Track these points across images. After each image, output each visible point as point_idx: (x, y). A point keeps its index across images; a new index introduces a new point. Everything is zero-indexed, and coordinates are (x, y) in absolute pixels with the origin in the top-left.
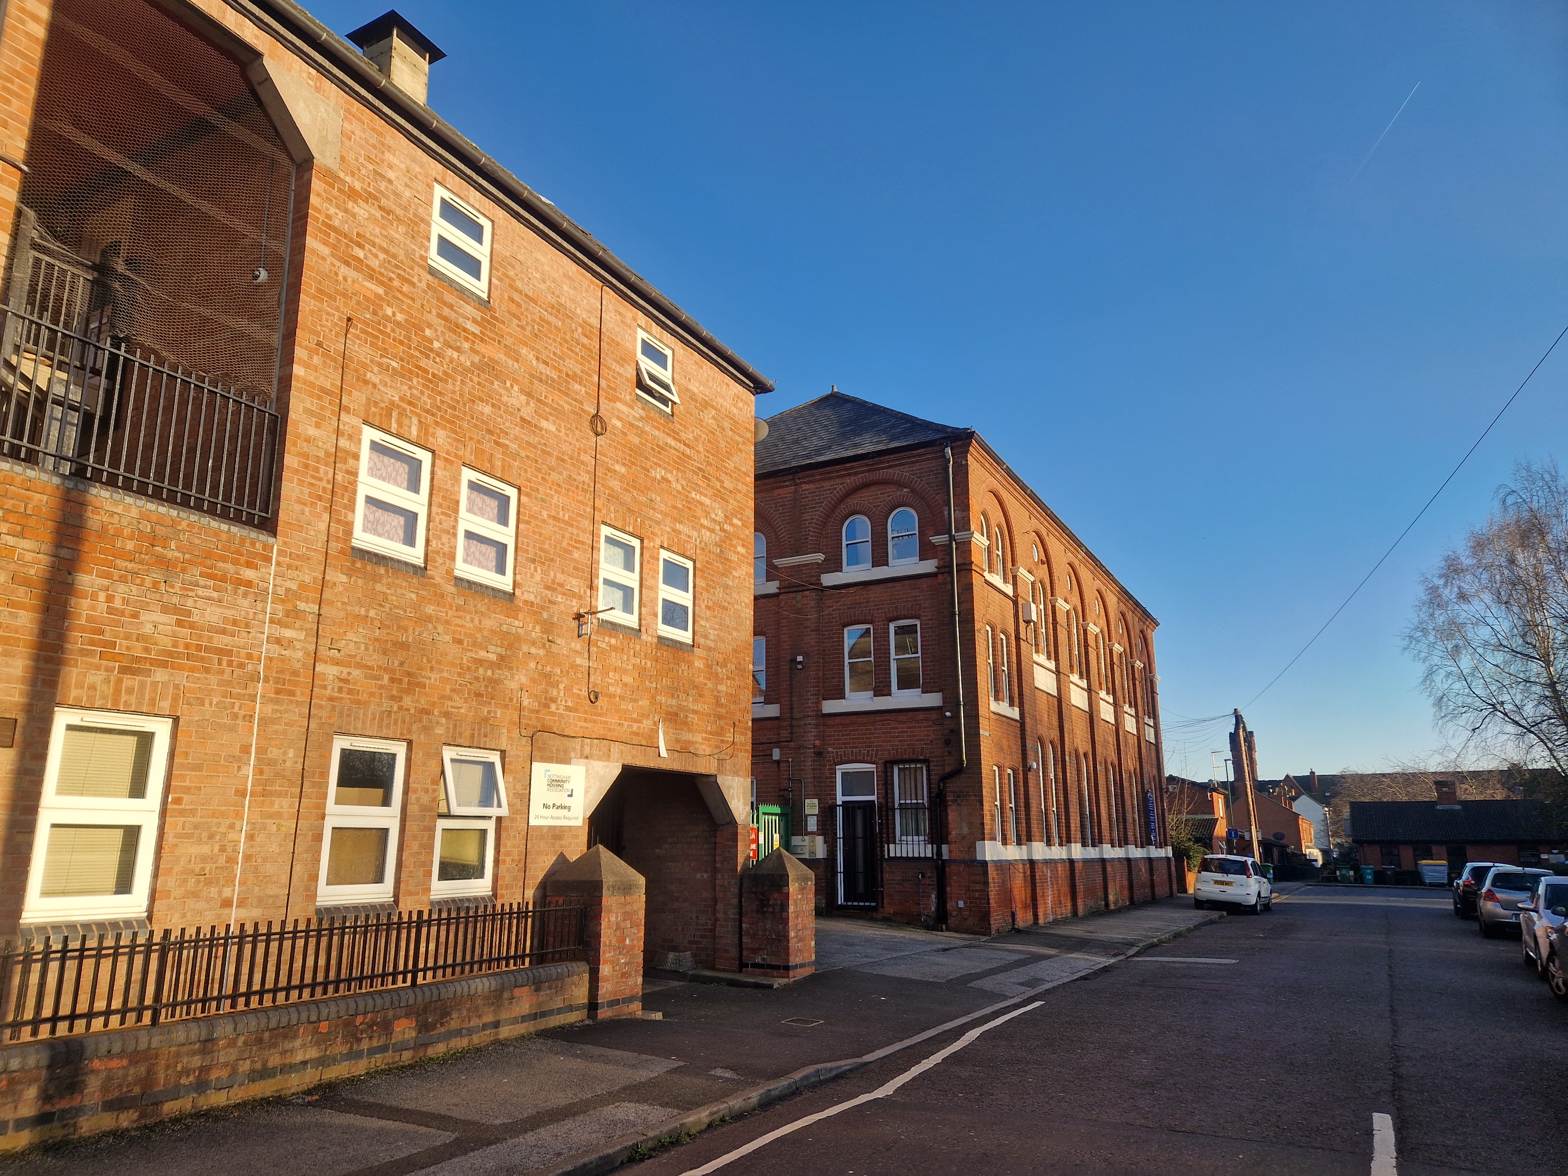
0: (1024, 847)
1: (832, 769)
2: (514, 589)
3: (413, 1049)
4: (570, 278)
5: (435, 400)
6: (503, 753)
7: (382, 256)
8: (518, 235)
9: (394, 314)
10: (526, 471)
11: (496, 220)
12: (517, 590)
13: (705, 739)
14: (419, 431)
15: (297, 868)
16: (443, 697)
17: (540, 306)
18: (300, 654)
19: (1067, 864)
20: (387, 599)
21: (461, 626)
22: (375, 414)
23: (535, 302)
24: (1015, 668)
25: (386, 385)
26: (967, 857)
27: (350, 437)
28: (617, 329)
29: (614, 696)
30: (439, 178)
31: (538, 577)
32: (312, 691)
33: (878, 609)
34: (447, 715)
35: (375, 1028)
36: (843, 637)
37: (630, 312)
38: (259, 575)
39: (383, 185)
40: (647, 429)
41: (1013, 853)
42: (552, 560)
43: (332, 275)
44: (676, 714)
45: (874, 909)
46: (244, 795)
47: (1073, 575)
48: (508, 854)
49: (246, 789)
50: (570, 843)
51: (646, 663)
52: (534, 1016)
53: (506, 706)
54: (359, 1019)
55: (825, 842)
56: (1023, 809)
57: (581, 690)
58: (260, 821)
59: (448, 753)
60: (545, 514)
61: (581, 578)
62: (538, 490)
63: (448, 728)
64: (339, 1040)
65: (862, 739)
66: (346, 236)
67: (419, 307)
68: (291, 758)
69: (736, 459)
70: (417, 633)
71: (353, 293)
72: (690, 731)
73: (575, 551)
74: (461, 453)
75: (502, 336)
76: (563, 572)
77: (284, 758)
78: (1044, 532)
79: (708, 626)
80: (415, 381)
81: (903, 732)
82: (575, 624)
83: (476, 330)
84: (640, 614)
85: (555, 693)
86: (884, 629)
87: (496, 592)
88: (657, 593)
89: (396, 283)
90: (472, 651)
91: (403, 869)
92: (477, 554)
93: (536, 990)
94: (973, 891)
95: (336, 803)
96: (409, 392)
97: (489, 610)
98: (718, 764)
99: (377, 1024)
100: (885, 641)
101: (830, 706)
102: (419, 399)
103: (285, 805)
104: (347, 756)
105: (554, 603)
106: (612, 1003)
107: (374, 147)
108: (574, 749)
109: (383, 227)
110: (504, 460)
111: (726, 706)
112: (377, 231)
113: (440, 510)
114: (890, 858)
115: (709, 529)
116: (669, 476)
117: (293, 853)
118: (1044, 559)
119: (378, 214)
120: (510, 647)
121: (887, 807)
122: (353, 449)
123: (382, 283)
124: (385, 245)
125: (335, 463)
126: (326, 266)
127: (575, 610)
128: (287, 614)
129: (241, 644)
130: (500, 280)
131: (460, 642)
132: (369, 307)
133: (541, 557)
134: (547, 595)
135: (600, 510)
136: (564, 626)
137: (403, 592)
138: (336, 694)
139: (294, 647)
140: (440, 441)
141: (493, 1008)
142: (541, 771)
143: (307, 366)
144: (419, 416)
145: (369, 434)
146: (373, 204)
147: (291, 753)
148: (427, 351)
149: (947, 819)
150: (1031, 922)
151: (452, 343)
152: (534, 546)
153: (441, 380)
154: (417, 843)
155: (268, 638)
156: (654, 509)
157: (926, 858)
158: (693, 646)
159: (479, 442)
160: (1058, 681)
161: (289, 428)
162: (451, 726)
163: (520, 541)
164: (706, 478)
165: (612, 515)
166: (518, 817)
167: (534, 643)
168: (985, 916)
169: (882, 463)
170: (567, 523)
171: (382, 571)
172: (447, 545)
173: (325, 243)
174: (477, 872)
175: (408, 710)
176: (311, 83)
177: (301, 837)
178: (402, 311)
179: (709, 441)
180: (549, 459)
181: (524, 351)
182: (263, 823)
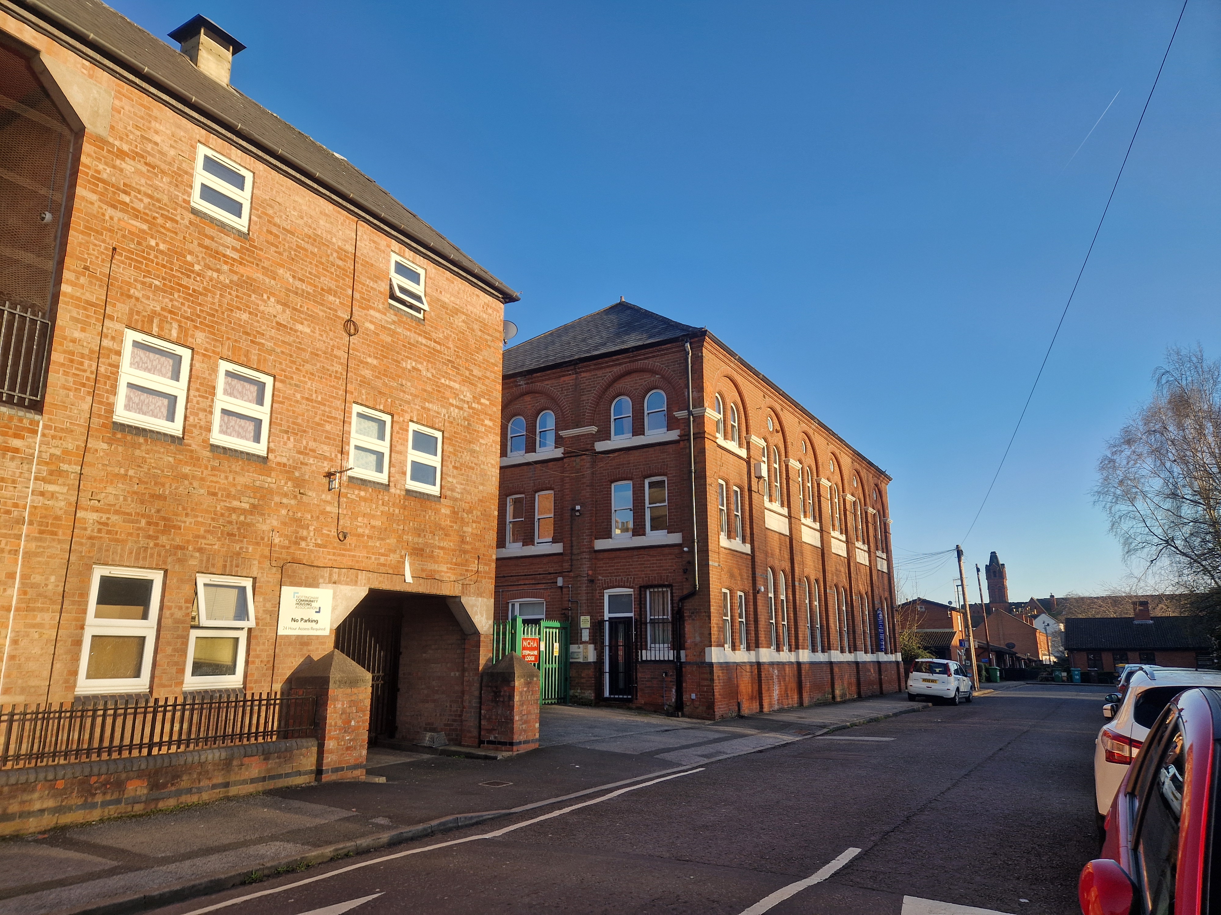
0: (753, 653)
1: (601, 593)
2: (268, 454)
3: (145, 802)
4: (326, 215)
5: (195, 309)
6: (255, 579)
7: (146, 200)
8: (277, 183)
9: (157, 244)
10: (281, 363)
11: (257, 172)
12: (270, 455)
13: (450, 569)
14: (179, 333)
15: (57, 666)
16: (198, 537)
17: (297, 237)
18: (63, 504)
19: (795, 666)
20: (145, 462)
21: (216, 482)
22: (137, 321)
23: (293, 234)
24: (747, 514)
25: (148, 298)
26: (698, 660)
27: (113, 338)
28: (371, 254)
29: (363, 536)
30: (203, 140)
31: (290, 445)
32: (73, 532)
33: (636, 469)
34: (200, 550)
35: (108, 786)
36: (611, 491)
37: (383, 240)
38: (26, 444)
39: (149, 147)
40: (399, 330)
41: (742, 656)
42: (305, 431)
43: (100, 215)
44: (422, 550)
45: (630, 701)
46: (9, 610)
47: (807, 441)
48: (258, 656)
49: (11, 606)
50: (317, 649)
51: (394, 511)
52: (264, 779)
53: (258, 544)
54: (93, 779)
55: (595, 649)
56: (752, 622)
57: (331, 531)
58: (23, 630)
59: (202, 580)
60: (298, 396)
61: (333, 445)
62: (292, 378)
63: (201, 561)
64: (75, 794)
65: (624, 569)
66: (113, 186)
67: (182, 239)
68: (53, 583)
69: (485, 353)
70: (173, 487)
71: (119, 229)
72: (436, 562)
73: (327, 424)
74: (218, 350)
75: (260, 260)
76: (315, 440)
77: (47, 582)
78: (778, 408)
79: (455, 481)
80: (176, 295)
81: (653, 564)
82: (325, 481)
83: (236, 256)
84: (389, 472)
85: (305, 533)
86: (641, 484)
87: (249, 457)
88: (407, 457)
89: (160, 221)
90: (226, 501)
91: (157, 667)
92: (237, 428)
93: (264, 759)
94: (702, 686)
95: (96, 617)
96: (171, 303)
97: (242, 469)
98: (463, 588)
99: (111, 783)
100: (641, 493)
101: (600, 544)
102: (180, 309)
103: (48, 618)
104: (106, 582)
105: (306, 465)
106: (336, 770)
107: (142, 118)
108: (322, 577)
109: (149, 178)
110: (260, 355)
111: (471, 543)
112: (143, 181)
113: (197, 394)
114: (643, 661)
115: (457, 407)
116: (419, 366)
117: (54, 654)
118: (779, 429)
119: (144, 169)
120: (263, 498)
121: (641, 622)
122: (116, 347)
123: (146, 221)
124: (150, 192)
125: (98, 358)
126: (95, 209)
127: (326, 470)
128: (51, 473)
129: (8, 496)
130: (259, 217)
131: (215, 494)
132: (134, 240)
133: (293, 429)
134: (299, 458)
135: (352, 393)
136: (316, 482)
137: (161, 456)
138: (96, 534)
139: (57, 498)
140: (199, 341)
141: (223, 772)
142: (289, 594)
143: (73, 284)
144: (179, 322)
145: (131, 336)
146: (140, 161)
147: (53, 579)
148: (188, 271)
149: (684, 631)
150: (758, 710)
151: (212, 266)
152: (288, 421)
153: (201, 294)
154: (171, 648)
155: (33, 491)
156: (404, 392)
157: (669, 661)
158: (440, 497)
159: (236, 341)
160: (790, 523)
161: (57, 332)
162: (205, 559)
163: (273, 417)
164: (455, 368)
165: (364, 397)
166: (268, 628)
167: (286, 495)
168: (710, 706)
169: (640, 355)
170: (320, 403)
171: (141, 440)
172: (204, 420)
173: (94, 192)
174: (231, 670)
175: (164, 546)
176: (85, 71)
177: (61, 643)
178: (165, 242)
179: (459, 339)
180: (303, 354)
181: (281, 271)
182: (26, 632)
